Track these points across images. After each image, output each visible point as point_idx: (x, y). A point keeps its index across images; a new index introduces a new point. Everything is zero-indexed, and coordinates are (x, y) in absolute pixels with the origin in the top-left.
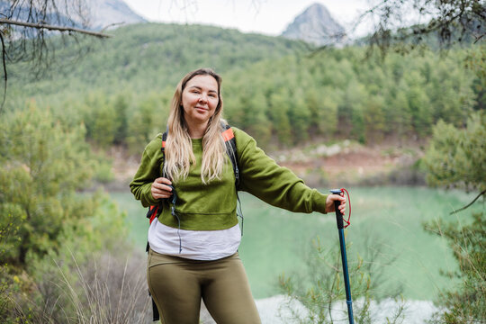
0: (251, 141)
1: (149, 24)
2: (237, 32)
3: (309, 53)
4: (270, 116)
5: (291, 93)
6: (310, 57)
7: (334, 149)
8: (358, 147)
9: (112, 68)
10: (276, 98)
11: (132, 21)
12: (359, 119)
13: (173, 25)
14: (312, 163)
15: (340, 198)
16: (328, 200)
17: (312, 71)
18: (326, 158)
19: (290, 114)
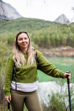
0: (41, 54)
1: (24, 18)
2: (44, 20)
3: (60, 26)
4: (51, 40)
5: (56, 35)
6: (61, 27)
7: (65, 48)
8: (71, 48)
9: (15, 28)
10: (53, 36)
11: (20, 17)
12: (72, 41)
13: (29, 18)
14: (60, 51)
15: (69, 74)
16: (65, 75)
17: (61, 30)
18: (63, 50)
19: (56, 40)
